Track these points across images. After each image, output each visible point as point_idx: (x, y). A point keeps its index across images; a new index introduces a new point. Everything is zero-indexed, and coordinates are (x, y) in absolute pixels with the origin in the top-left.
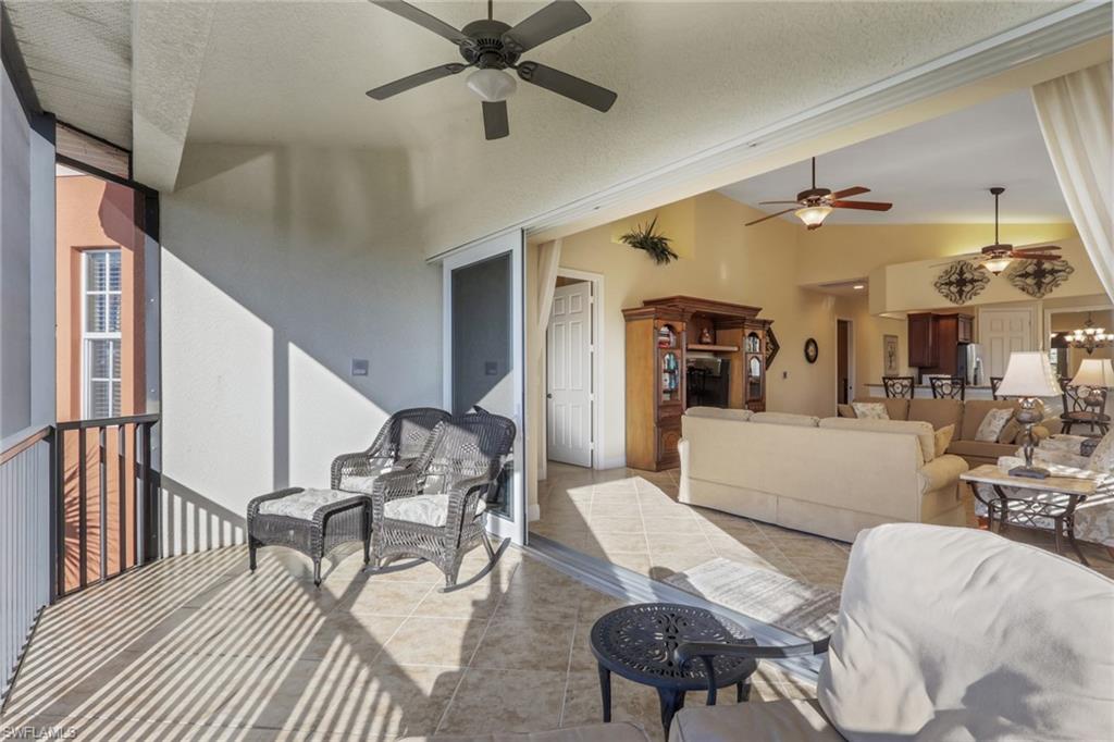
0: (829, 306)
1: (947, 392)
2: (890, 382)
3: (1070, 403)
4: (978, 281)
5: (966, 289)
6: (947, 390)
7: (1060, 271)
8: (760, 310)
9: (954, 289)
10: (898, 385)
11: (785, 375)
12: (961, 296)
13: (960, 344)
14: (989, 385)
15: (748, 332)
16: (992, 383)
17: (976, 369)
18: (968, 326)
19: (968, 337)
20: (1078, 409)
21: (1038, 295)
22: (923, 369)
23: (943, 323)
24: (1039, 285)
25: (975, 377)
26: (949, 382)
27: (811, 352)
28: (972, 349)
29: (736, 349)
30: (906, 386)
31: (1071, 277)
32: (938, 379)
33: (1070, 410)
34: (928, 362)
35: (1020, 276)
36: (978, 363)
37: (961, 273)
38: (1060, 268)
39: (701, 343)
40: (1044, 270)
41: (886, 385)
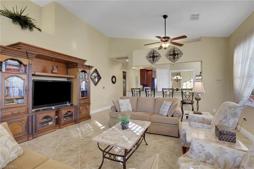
0: (120, 66)
1: (150, 94)
2: (133, 90)
3: (184, 97)
4: (158, 56)
5: (155, 59)
6: (150, 93)
7: (179, 54)
8: (86, 61)
9: (151, 59)
10: (135, 91)
11: (104, 88)
12: (153, 61)
13: (153, 78)
14: (162, 91)
15: (80, 70)
16: (163, 90)
17: (156, 86)
18: (154, 73)
19: (154, 77)
20: (186, 99)
21: (174, 62)
22: (144, 86)
23: (149, 72)
24: (174, 58)
25: (156, 88)
26: (150, 90)
27: (114, 80)
28: (156, 80)
29: (74, 77)
30: (138, 91)
31: (182, 56)
32: (148, 89)
33: (184, 99)
34: (145, 83)
35: (169, 55)
36: (157, 84)
37: (154, 54)
38: (179, 53)
39: (52, 73)
40: (175, 53)
41: (132, 91)
